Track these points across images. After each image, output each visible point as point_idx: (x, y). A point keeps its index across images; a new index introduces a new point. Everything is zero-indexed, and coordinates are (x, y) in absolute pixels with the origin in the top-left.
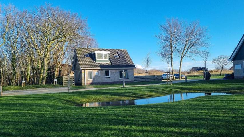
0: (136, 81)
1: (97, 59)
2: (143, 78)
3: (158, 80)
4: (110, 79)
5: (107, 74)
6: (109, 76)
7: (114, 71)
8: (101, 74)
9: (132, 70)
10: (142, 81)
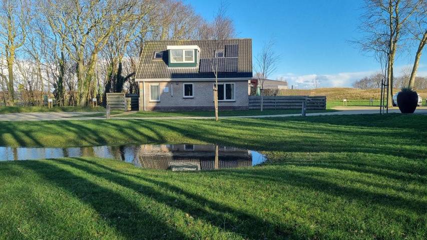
0: (255, 108)
1: (171, 62)
2: (273, 101)
3: (313, 108)
4: (192, 100)
5: (188, 90)
6: (191, 95)
7: (202, 85)
8: (175, 90)
9: (245, 83)
10: (268, 107)
